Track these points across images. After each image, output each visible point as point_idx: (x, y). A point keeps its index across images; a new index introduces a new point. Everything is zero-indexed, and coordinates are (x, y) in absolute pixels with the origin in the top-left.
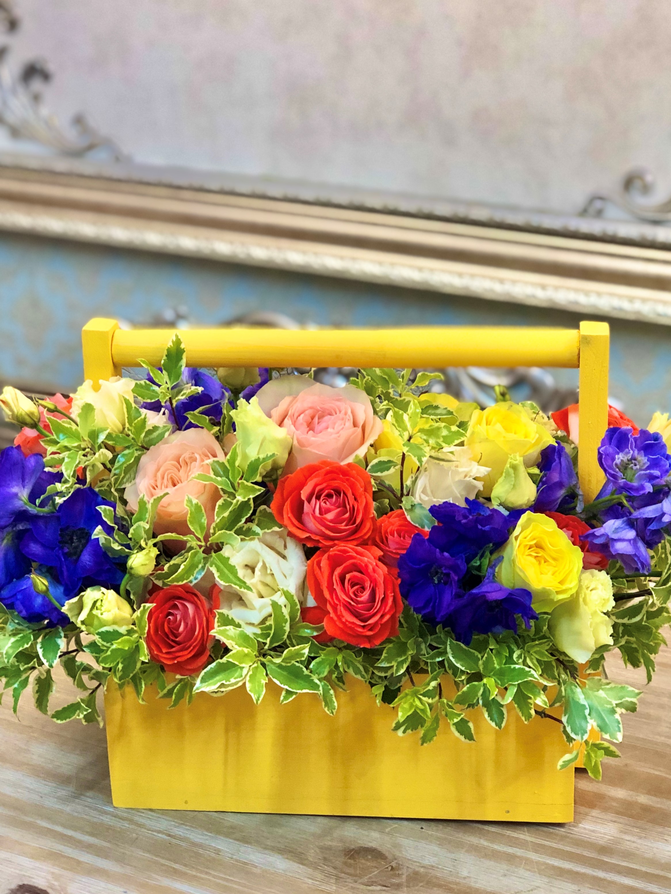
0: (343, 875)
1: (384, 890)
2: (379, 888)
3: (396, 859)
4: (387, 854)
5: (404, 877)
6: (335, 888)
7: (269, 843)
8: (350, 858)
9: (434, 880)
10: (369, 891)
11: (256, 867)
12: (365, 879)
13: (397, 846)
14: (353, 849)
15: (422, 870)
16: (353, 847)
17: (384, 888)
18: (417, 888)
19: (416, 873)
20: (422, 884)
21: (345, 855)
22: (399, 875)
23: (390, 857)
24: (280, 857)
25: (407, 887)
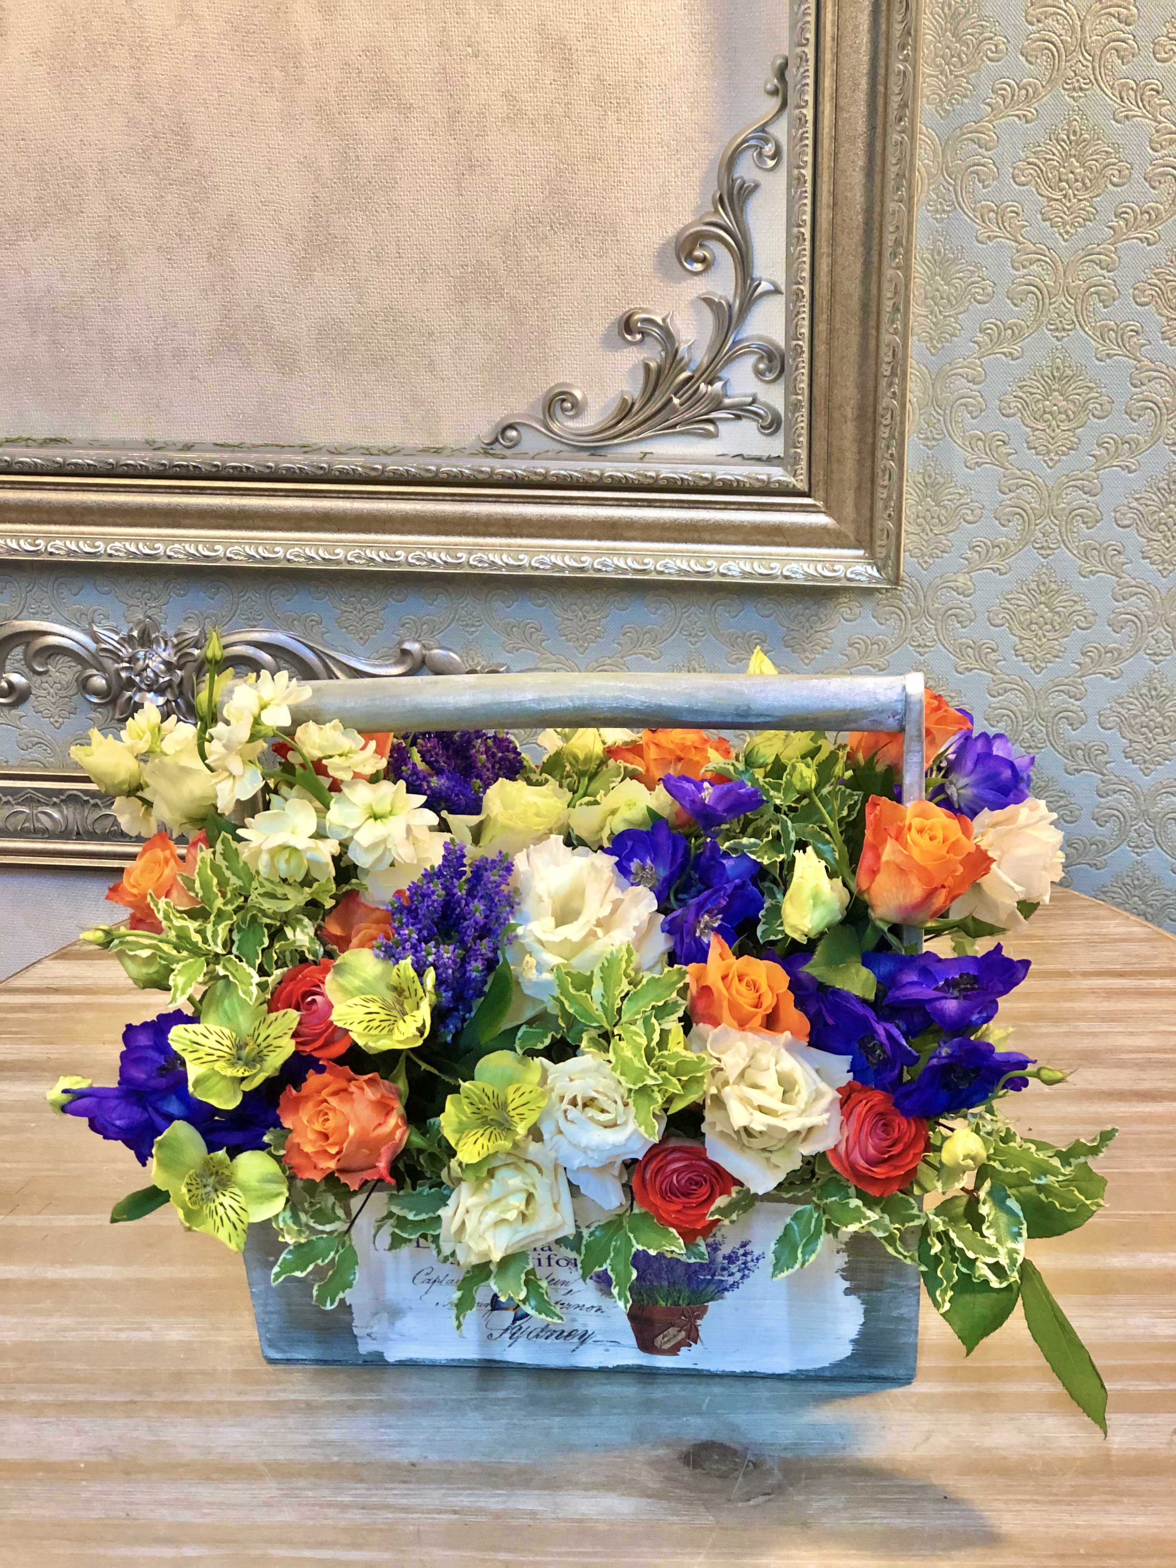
0: (705, 1496)
1: (770, 1500)
2: (761, 1499)
3: (747, 1449)
4: (732, 1445)
5: (776, 1471)
6: (711, 1518)
7: (584, 1480)
8: (694, 1468)
9: (815, 1465)
10: (755, 1507)
11: (597, 1521)
12: (736, 1492)
13: (734, 1428)
14: (689, 1454)
15: (789, 1455)
16: (685, 1449)
17: (768, 1497)
18: (803, 1482)
19: (785, 1461)
20: (803, 1476)
21: (687, 1463)
22: (770, 1472)
23: (739, 1448)
24: (613, 1495)
25: (792, 1485)
